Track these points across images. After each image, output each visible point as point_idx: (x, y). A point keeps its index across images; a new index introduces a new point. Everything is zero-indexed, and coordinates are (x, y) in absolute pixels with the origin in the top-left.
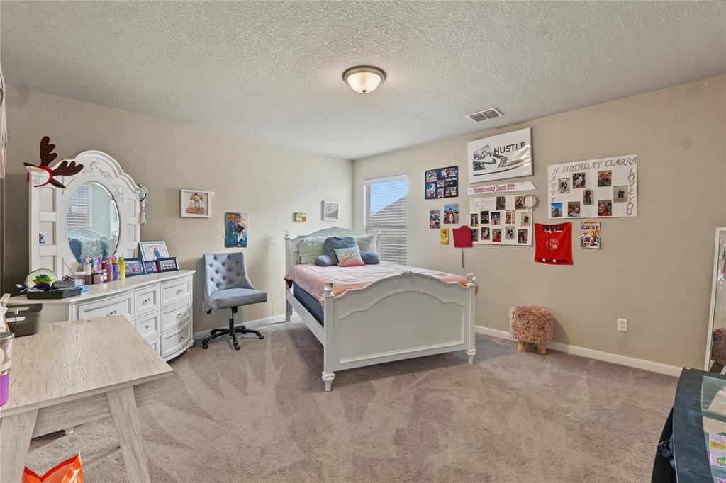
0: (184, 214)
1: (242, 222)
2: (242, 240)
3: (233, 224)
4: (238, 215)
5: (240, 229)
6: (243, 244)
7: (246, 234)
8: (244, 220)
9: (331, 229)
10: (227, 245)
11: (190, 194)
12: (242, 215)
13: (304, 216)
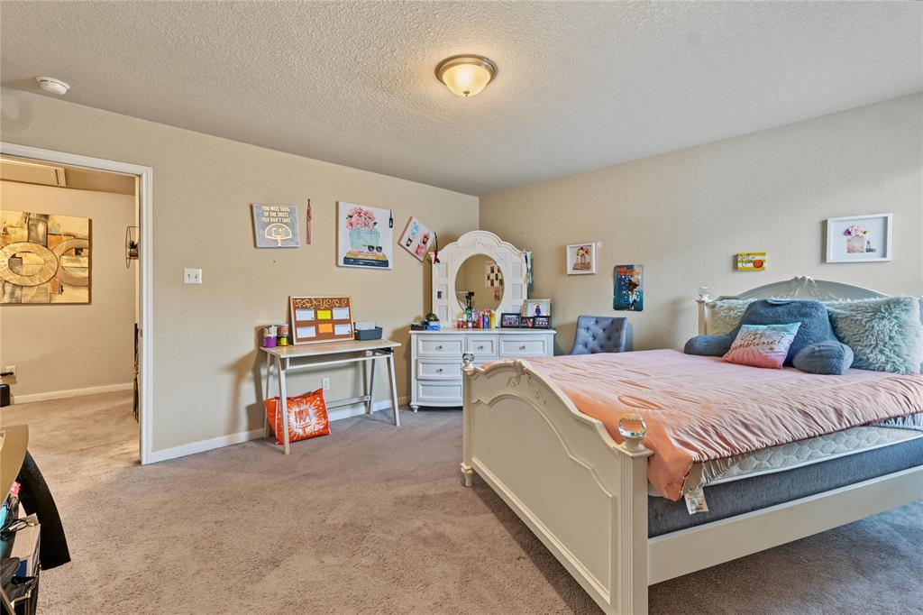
0: (570, 271)
1: (636, 277)
2: (635, 301)
3: (623, 280)
4: (630, 268)
5: (632, 286)
6: (638, 306)
7: (641, 293)
8: (638, 274)
9: (789, 282)
10: (616, 308)
11: (576, 249)
12: (635, 268)
13: (758, 258)
